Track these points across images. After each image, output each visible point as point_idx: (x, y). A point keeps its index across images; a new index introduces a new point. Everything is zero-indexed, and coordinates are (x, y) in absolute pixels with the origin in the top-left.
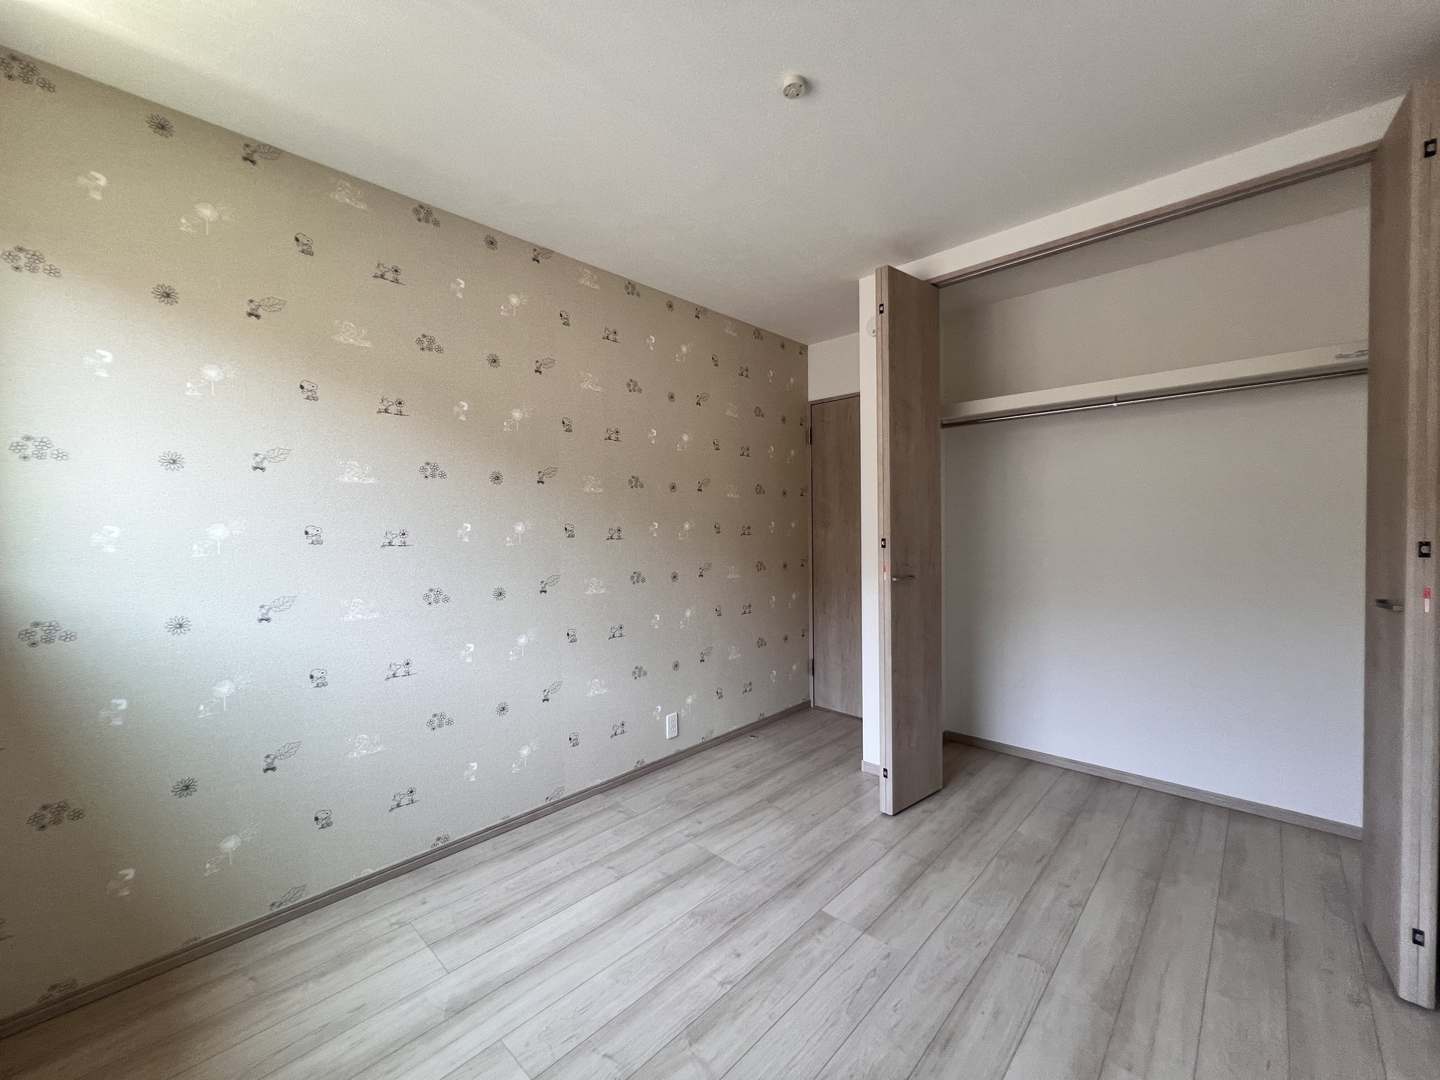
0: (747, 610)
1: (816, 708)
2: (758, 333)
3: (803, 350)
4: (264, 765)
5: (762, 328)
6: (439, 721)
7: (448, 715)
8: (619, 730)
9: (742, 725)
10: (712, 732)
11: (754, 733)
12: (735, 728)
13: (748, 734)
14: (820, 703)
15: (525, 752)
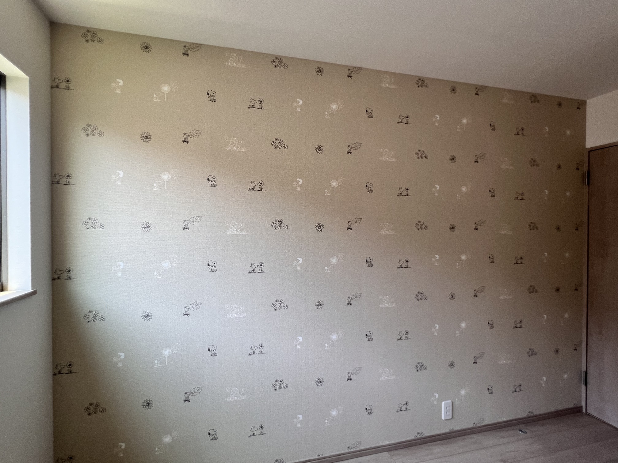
0: (518, 325)
1: (588, 415)
2: (534, 98)
3: (581, 105)
4: (184, 399)
5: (538, 92)
6: (279, 385)
7: (285, 381)
8: (404, 407)
9: (511, 418)
10: (483, 420)
11: (522, 427)
12: (505, 419)
13: (516, 427)
14: (592, 411)
15: (334, 413)
